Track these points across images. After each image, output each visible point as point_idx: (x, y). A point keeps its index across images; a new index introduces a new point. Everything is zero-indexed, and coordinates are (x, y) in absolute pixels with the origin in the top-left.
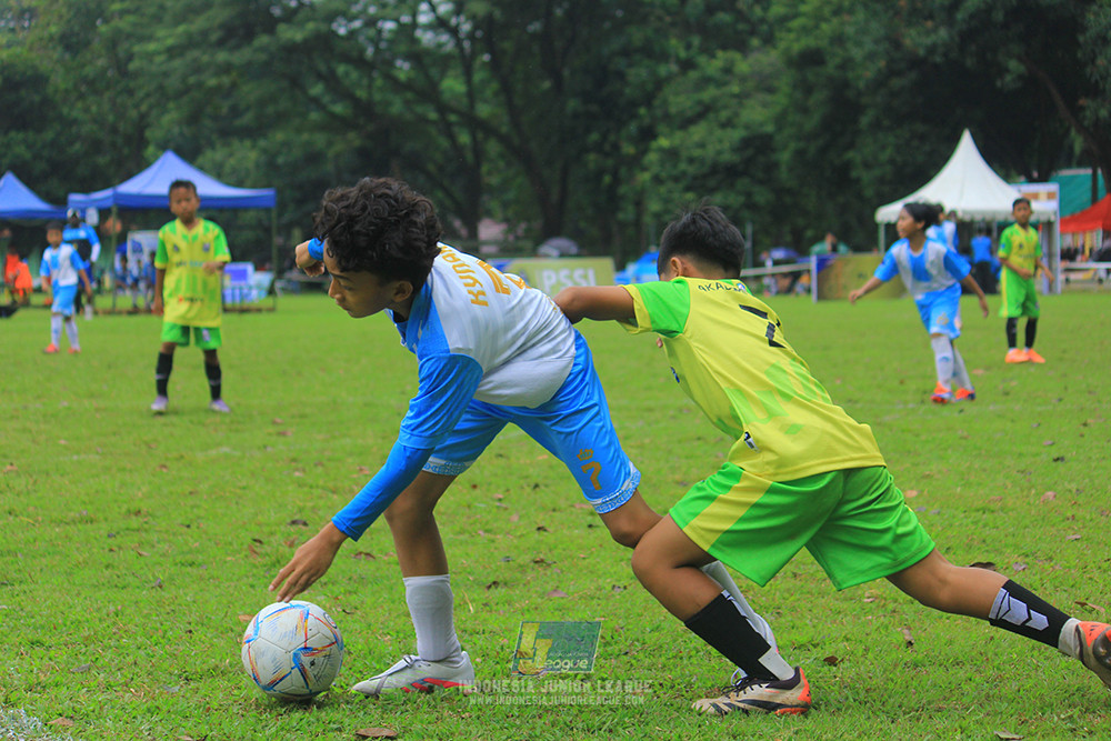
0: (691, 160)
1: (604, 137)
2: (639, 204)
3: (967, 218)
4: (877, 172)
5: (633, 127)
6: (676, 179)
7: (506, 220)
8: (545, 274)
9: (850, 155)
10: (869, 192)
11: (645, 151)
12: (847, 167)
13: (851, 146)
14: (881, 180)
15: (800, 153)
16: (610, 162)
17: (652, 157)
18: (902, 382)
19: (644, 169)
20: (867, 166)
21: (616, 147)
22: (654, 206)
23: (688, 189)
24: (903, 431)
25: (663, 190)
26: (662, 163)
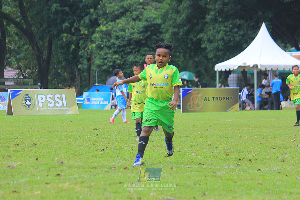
0: (117, 38)
1: (72, 25)
2: (89, 60)
3: (263, 69)
4: (215, 45)
5: (87, 19)
6: (109, 48)
7: (19, 68)
8: (39, 96)
9: (201, 35)
10: (210, 55)
11: (93, 33)
12: (199, 42)
13: (201, 31)
14: (217, 49)
15: (175, 34)
16: (74, 38)
17: (96, 35)
18: (227, 155)
19: (92, 42)
20: (210, 41)
21: (78, 30)
22: (98, 61)
23: (115, 53)
24: (228, 180)
25: (102, 53)
26: (102, 38)
